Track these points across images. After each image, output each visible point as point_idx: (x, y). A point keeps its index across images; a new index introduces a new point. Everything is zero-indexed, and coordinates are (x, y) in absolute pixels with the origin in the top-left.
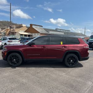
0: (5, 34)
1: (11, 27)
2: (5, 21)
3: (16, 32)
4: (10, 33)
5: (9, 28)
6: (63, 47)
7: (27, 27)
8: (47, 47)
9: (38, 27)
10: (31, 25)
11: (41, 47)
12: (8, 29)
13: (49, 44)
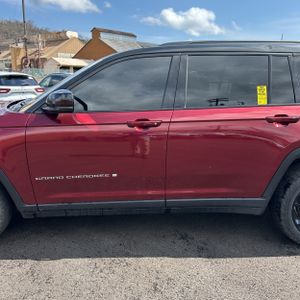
0: (11, 66)
1: (27, 43)
2: (9, 22)
3: (44, 60)
4: (27, 61)
5: (21, 45)
6: (270, 121)
7: (83, 41)
8: (163, 127)
9: (121, 38)
10: (96, 32)
11: (125, 128)
12: (19, 49)
13: (180, 106)
